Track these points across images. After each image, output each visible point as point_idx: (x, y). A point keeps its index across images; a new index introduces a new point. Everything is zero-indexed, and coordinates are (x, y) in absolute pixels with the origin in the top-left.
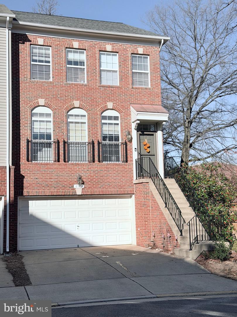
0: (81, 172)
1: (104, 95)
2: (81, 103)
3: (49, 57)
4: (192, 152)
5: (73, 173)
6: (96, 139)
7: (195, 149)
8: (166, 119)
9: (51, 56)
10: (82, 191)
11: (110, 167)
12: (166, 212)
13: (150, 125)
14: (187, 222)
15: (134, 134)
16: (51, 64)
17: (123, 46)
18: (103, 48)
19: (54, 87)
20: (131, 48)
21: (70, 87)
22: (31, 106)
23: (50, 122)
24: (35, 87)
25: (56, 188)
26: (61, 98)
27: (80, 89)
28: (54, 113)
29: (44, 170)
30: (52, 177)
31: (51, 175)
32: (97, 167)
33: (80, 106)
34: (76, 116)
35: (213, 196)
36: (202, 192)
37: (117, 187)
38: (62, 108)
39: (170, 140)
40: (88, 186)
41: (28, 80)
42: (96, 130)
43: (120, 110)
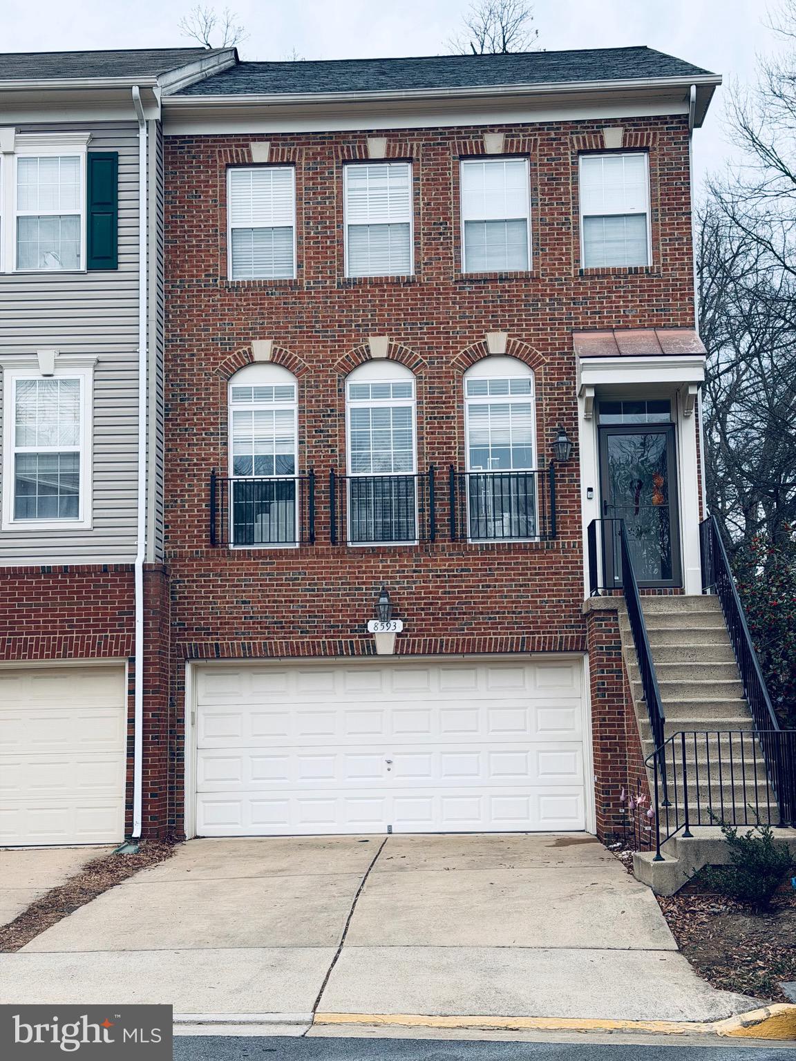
0: (392, 577)
1: (477, 307)
2: (394, 343)
5: (364, 583)
6: (445, 463)
8: (696, 375)
10: (397, 642)
11: (495, 559)
17: (548, 129)
18: (471, 148)
19: (303, 298)
20: (577, 133)
21: (355, 292)
22: (227, 365)
23: (290, 413)
24: (239, 303)
25: (308, 632)
26: (327, 331)
27: (391, 295)
28: (303, 385)
29: (268, 574)
30: (294, 596)
31: (292, 590)
32: (448, 560)
33: (389, 352)
34: (376, 387)
37: (523, 628)
38: (331, 366)
40: (416, 625)
41: (218, 281)
42: (446, 433)
43: (533, 357)
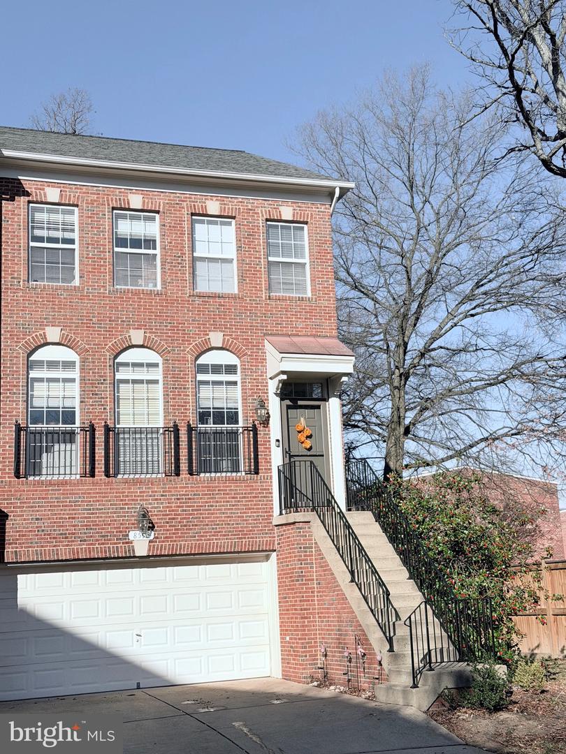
0: (146, 500)
1: (203, 315)
2: (148, 335)
3: (73, 231)
4: (410, 445)
5: (126, 504)
6: (183, 420)
7: (416, 438)
8: (349, 368)
9: (76, 228)
10: (150, 546)
11: (216, 487)
12: (353, 594)
13: (311, 384)
14: (404, 617)
15: (275, 406)
16: (76, 246)
17: (247, 202)
18: (199, 209)
19: (84, 299)
20: (265, 207)
21: (121, 298)
22: (27, 344)
23: (73, 380)
24: (37, 300)
25: (85, 541)
26: (101, 324)
27: (146, 302)
28: (83, 361)
29: (56, 498)
30: (75, 514)
31: (74, 510)
32: (185, 487)
33: (144, 341)
34: (135, 365)
35: (463, 553)
36: (438, 542)
37: (235, 535)
38: (103, 348)
39: (358, 417)
40: (162, 534)
41: (21, 283)
42: (183, 399)
43: (240, 350)
